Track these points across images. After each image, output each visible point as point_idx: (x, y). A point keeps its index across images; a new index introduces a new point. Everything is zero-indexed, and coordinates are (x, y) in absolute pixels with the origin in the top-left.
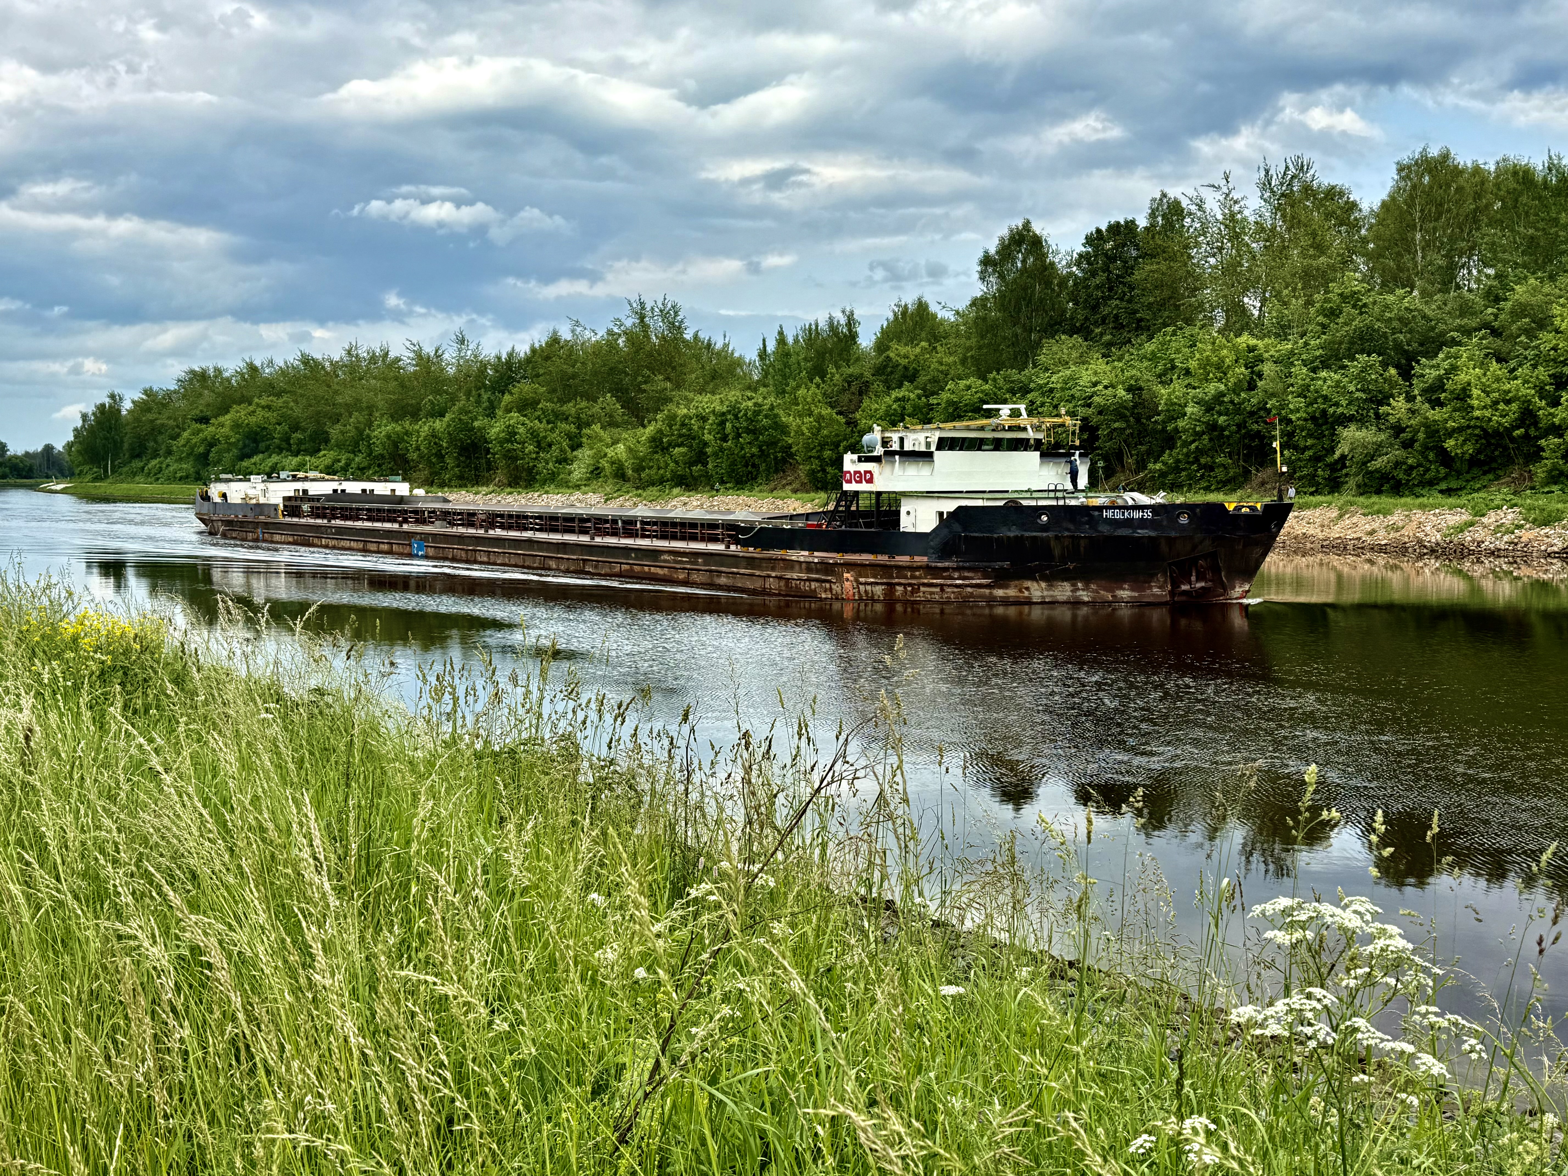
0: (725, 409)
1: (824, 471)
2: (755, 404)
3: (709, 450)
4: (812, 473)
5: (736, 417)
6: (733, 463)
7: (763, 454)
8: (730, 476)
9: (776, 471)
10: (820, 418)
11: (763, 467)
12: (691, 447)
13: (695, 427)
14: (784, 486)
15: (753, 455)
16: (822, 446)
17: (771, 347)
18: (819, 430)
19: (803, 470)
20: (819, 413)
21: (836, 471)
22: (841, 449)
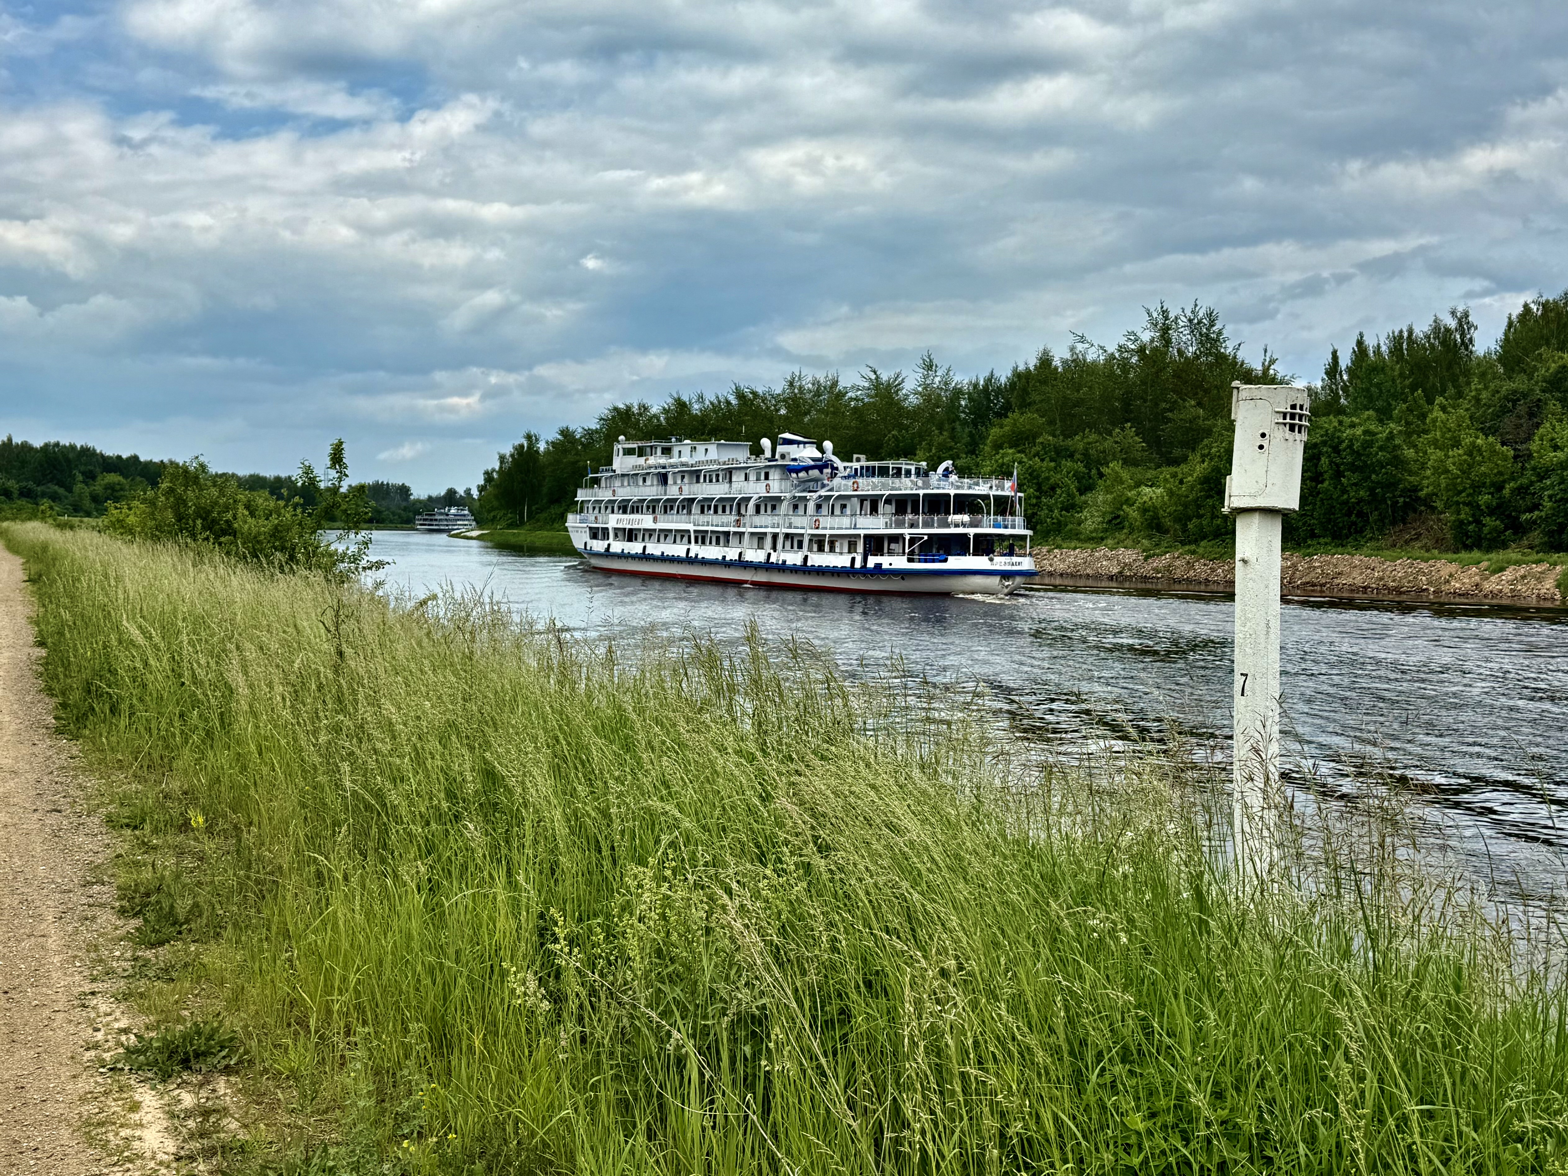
1: (1478, 522)
4: (1460, 525)
6: (1330, 511)
8: (1324, 528)
9: (1394, 523)
14: (1407, 542)
15: (1360, 501)
16: (1477, 488)
19: (1443, 521)
20: (1473, 444)
21: (1498, 522)
22: (1506, 492)
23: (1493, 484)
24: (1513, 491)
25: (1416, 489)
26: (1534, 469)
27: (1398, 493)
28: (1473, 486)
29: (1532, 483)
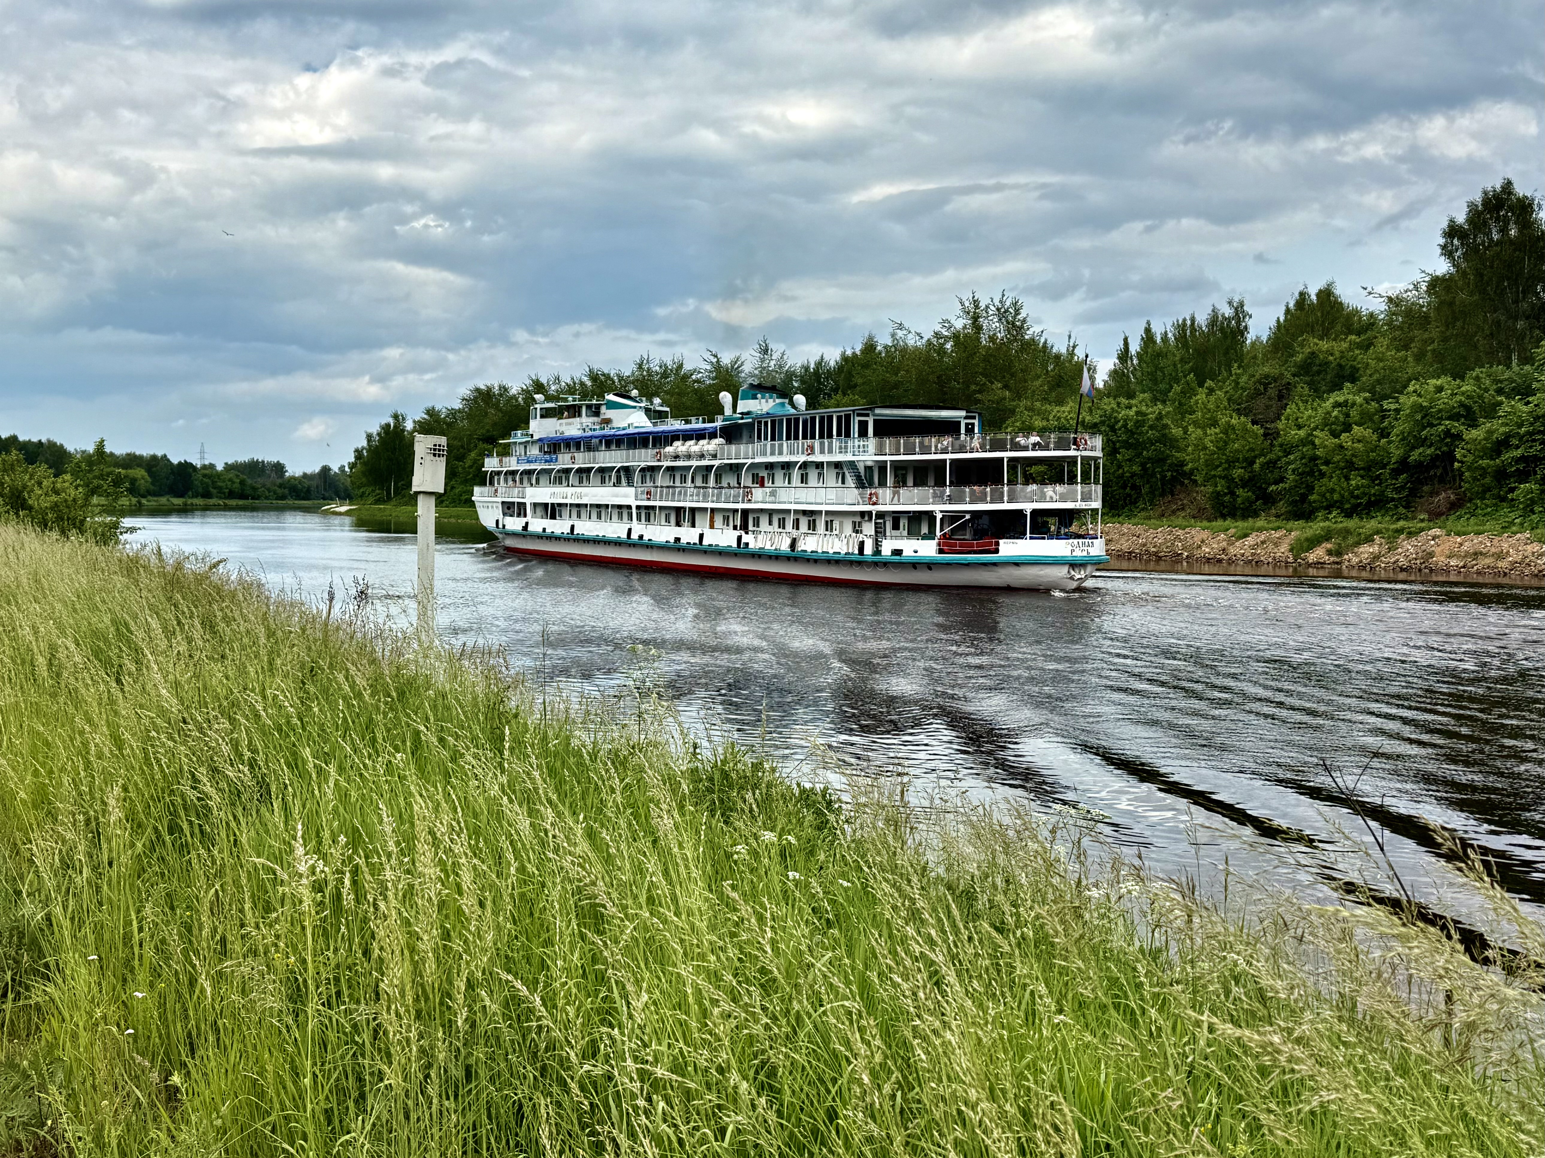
0: (1097, 420)
1: (1232, 493)
2: (1138, 413)
4: (1217, 496)
5: (1113, 429)
7: (1147, 474)
9: (1163, 495)
10: (1228, 429)
11: (1146, 489)
14: (1174, 512)
15: (1133, 475)
16: (1231, 463)
18: (1226, 443)
19: (1203, 493)
20: (1228, 423)
21: (1250, 494)
22: (1257, 466)
23: (1245, 459)
24: (1262, 466)
25: (1182, 464)
26: (1281, 445)
27: (1166, 468)
28: (1227, 461)
29: (1279, 459)
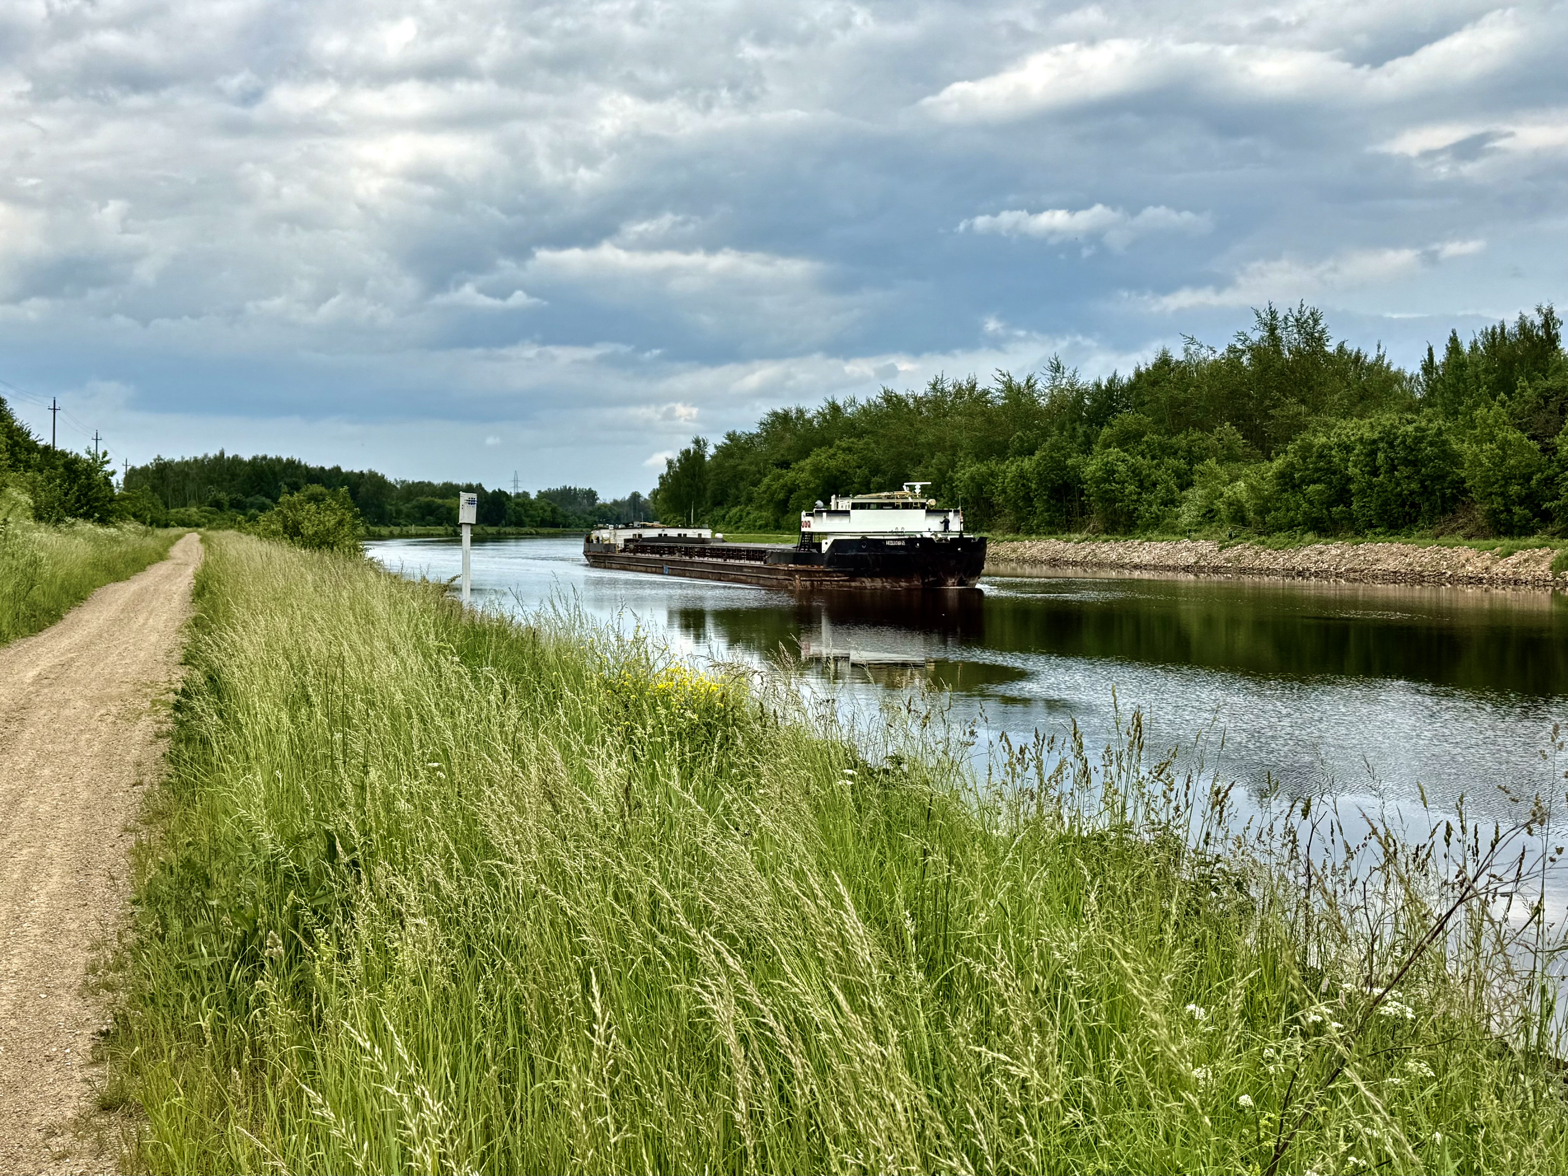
0: (1376, 436)
1: (1509, 511)
2: (1417, 429)
3: (1353, 487)
4: (1493, 514)
5: (1391, 445)
6: (1386, 503)
7: (1426, 492)
8: (1381, 518)
9: (1444, 512)
10: (1504, 445)
11: (1425, 507)
12: (1330, 483)
13: (1336, 460)
14: (1453, 531)
15: (1412, 493)
16: (1507, 480)
17: (1440, 357)
18: (1503, 459)
19: (1480, 511)
20: (1505, 438)
21: (1527, 511)
22: (1533, 482)
23: (1523, 476)
24: (1539, 482)
25: (1463, 481)
26: (1559, 461)
27: (1446, 485)
28: (1504, 478)
29: (1557, 475)
